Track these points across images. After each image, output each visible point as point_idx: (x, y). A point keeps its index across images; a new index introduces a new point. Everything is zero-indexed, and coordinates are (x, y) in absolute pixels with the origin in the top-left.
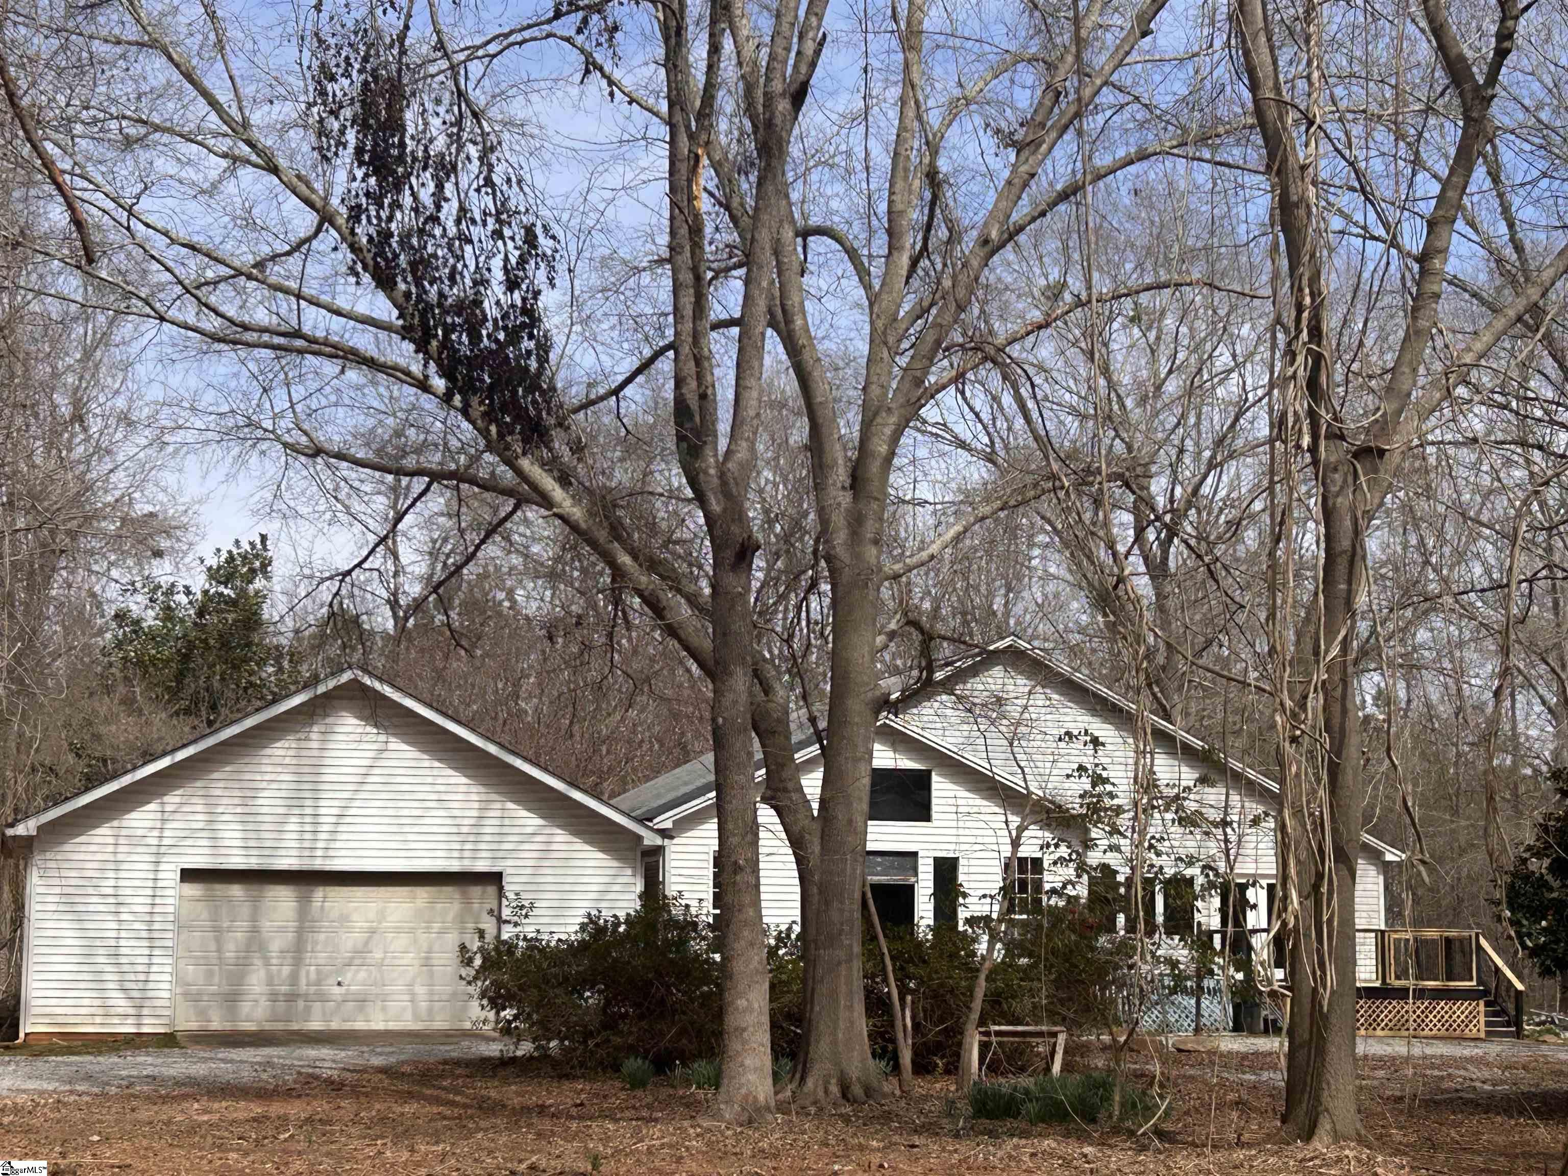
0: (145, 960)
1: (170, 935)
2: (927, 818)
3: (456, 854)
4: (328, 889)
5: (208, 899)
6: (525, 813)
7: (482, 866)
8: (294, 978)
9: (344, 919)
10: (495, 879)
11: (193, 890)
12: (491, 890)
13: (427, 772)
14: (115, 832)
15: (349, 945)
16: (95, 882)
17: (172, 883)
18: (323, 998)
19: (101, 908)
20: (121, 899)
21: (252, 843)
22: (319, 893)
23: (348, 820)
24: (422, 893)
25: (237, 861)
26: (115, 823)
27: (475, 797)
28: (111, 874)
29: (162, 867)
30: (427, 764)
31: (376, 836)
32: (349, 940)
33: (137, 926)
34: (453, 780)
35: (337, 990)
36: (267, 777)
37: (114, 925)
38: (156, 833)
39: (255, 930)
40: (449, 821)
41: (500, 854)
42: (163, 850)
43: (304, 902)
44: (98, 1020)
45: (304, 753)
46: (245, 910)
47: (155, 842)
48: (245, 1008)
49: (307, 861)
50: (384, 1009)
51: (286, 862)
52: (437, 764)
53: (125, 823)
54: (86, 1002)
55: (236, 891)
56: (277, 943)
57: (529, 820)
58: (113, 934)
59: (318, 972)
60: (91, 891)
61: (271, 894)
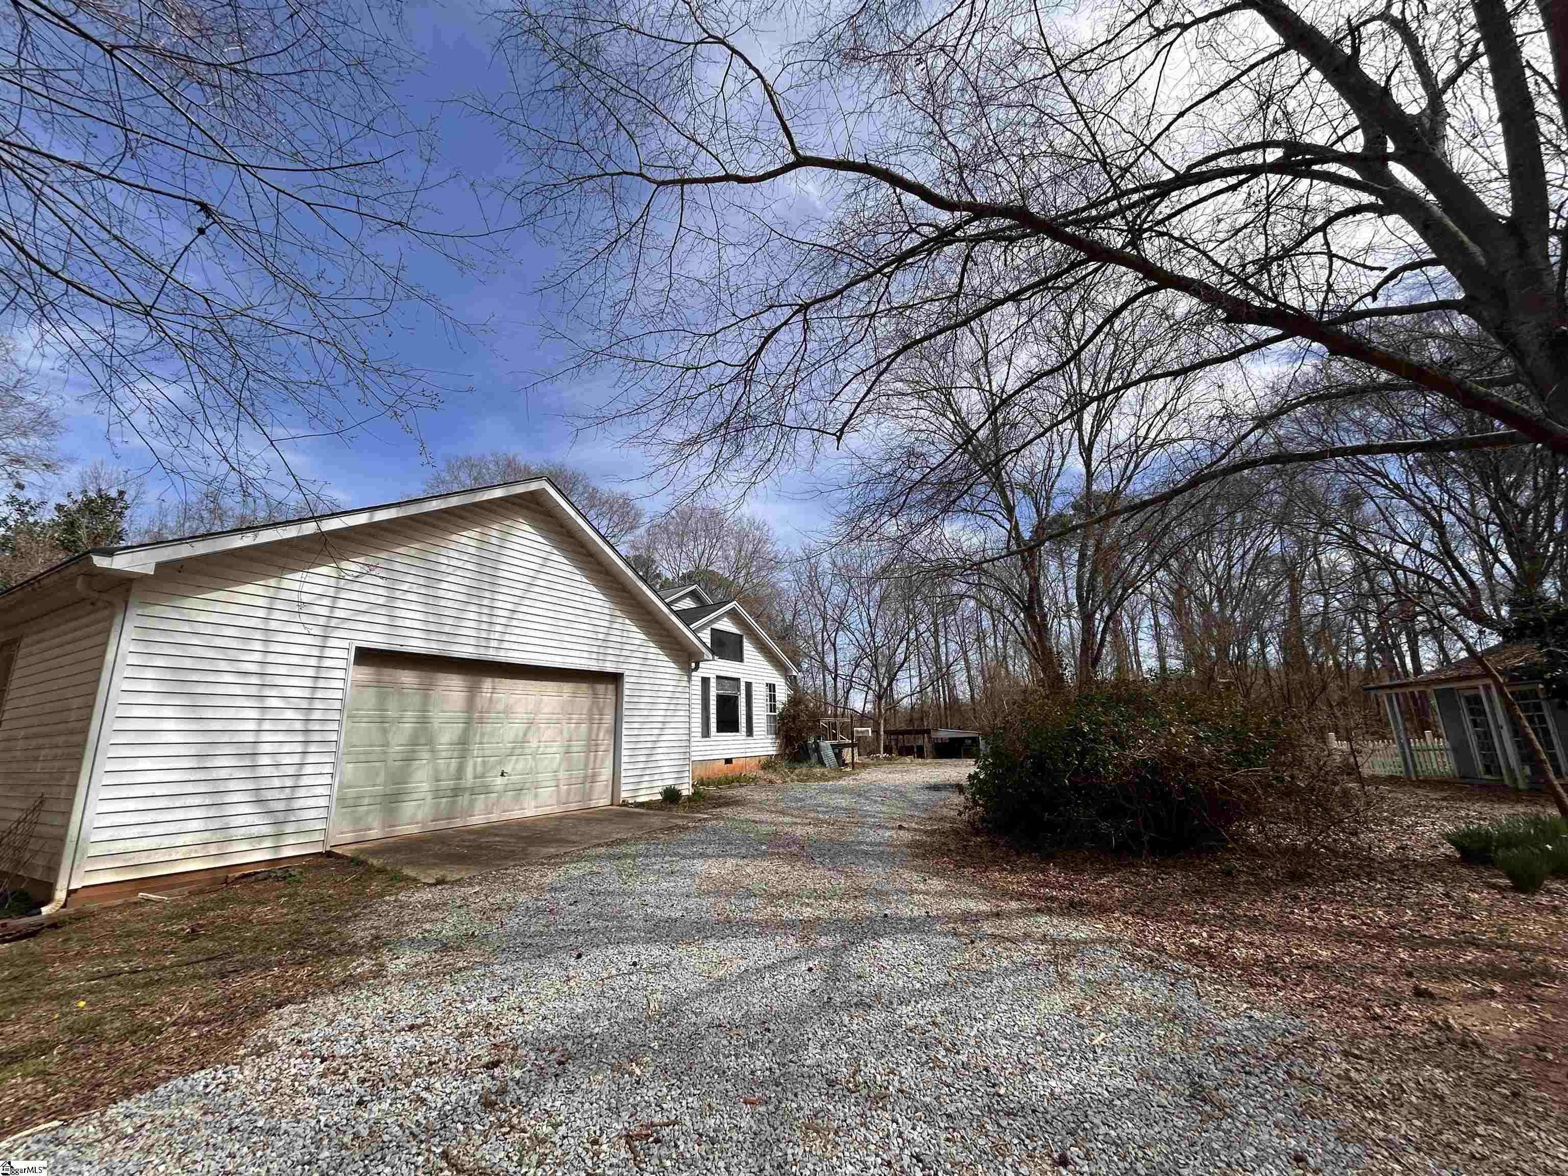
0: (296, 759)
1: (335, 726)
2: (742, 661)
3: (594, 656)
4: (497, 680)
5: (379, 684)
6: (635, 629)
7: (609, 667)
8: (460, 773)
9: (508, 711)
10: (616, 679)
11: (365, 674)
12: (611, 687)
13: (578, 585)
14: (271, 592)
15: (510, 736)
16: (232, 654)
17: (343, 664)
18: (487, 790)
19: (238, 690)
20: (268, 680)
21: (432, 627)
22: (488, 684)
23: (520, 616)
24: (567, 688)
25: (416, 645)
26: (272, 582)
27: (606, 611)
28: (258, 646)
29: (331, 643)
30: (578, 578)
31: (538, 634)
32: (511, 731)
33: (289, 714)
34: (594, 595)
35: (499, 781)
36: (454, 562)
37: (254, 714)
38: (326, 602)
39: (423, 721)
40: (591, 628)
41: (621, 659)
42: (333, 623)
43: (472, 692)
44: (213, 850)
45: (486, 547)
46: (415, 699)
47: (325, 611)
48: (409, 809)
49: (482, 651)
50: (536, 796)
51: (465, 650)
52: (585, 580)
53: (285, 584)
54: (195, 825)
55: (408, 678)
56: (447, 736)
57: (637, 635)
58: (252, 726)
59: (484, 763)
60: (223, 666)
61: (445, 683)
